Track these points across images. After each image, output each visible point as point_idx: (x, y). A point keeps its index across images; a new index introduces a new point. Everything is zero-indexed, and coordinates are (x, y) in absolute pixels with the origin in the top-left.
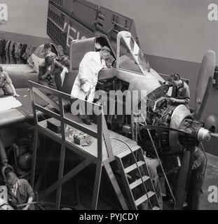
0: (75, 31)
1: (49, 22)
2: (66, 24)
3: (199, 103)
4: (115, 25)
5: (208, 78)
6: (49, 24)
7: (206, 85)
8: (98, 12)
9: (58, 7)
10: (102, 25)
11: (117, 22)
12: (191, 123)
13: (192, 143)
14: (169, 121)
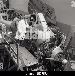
0: (36, 11)
2: (33, 8)
3: (65, 48)
4: (48, 10)
5: (70, 37)
6: (29, 8)
7: (69, 40)
8: (43, 5)
9: (32, 2)
10: (44, 10)
11: (49, 9)
12: (61, 56)
13: (60, 65)
14: (51, 54)
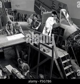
1: (35, 6)
2: (41, 7)
4: (60, 7)
8: (53, 2)
10: (54, 7)
